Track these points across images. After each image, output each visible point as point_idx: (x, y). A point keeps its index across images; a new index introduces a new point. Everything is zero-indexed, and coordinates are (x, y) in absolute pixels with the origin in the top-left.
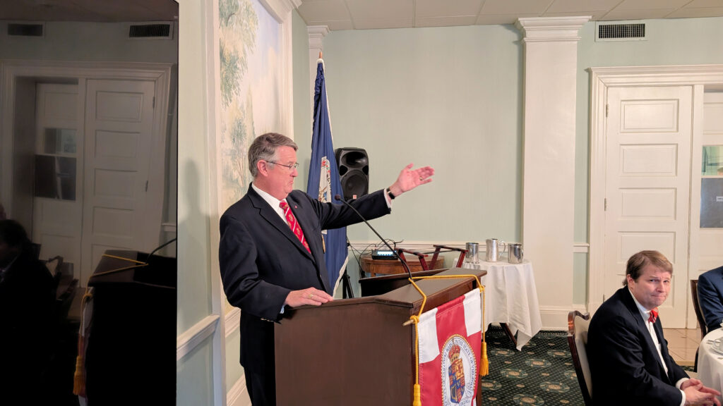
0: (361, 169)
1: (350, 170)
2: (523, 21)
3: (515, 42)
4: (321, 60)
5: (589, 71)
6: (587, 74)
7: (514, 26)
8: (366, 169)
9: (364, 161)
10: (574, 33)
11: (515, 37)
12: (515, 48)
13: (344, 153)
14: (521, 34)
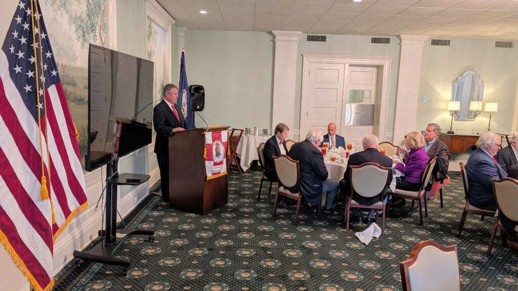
0: (201, 94)
1: (196, 95)
2: (274, 32)
3: (272, 40)
4: (184, 51)
5: (302, 55)
6: (302, 56)
7: (270, 33)
8: (203, 95)
9: (203, 91)
10: (296, 38)
11: (271, 38)
12: (272, 43)
13: (193, 87)
14: (274, 37)
